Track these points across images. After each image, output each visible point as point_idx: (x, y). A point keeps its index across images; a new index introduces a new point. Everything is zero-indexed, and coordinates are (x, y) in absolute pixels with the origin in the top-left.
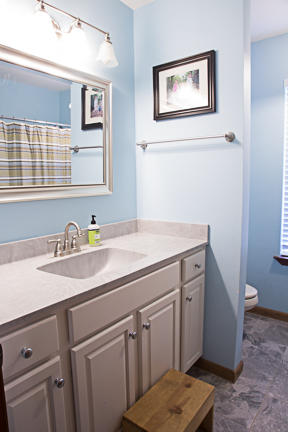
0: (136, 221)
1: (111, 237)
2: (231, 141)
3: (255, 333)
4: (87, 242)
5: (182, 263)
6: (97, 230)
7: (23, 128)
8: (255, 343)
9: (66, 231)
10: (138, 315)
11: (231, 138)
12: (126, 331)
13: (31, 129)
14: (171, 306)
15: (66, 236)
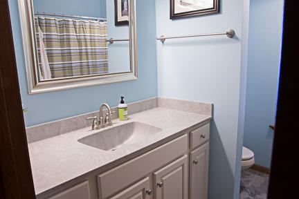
0: (157, 98)
1: (137, 112)
2: (231, 37)
3: (252, 186)
4: (118, 116)
5: (190, 135)
6: (125, 108)
7: (71, 23)
8: (252, 195)
9: (101, 109)
10: (153, 176)
11: (231, 35)
12: (144, 189)
13: (77, 24)
14: (181, 168)
15: (101, 113)
